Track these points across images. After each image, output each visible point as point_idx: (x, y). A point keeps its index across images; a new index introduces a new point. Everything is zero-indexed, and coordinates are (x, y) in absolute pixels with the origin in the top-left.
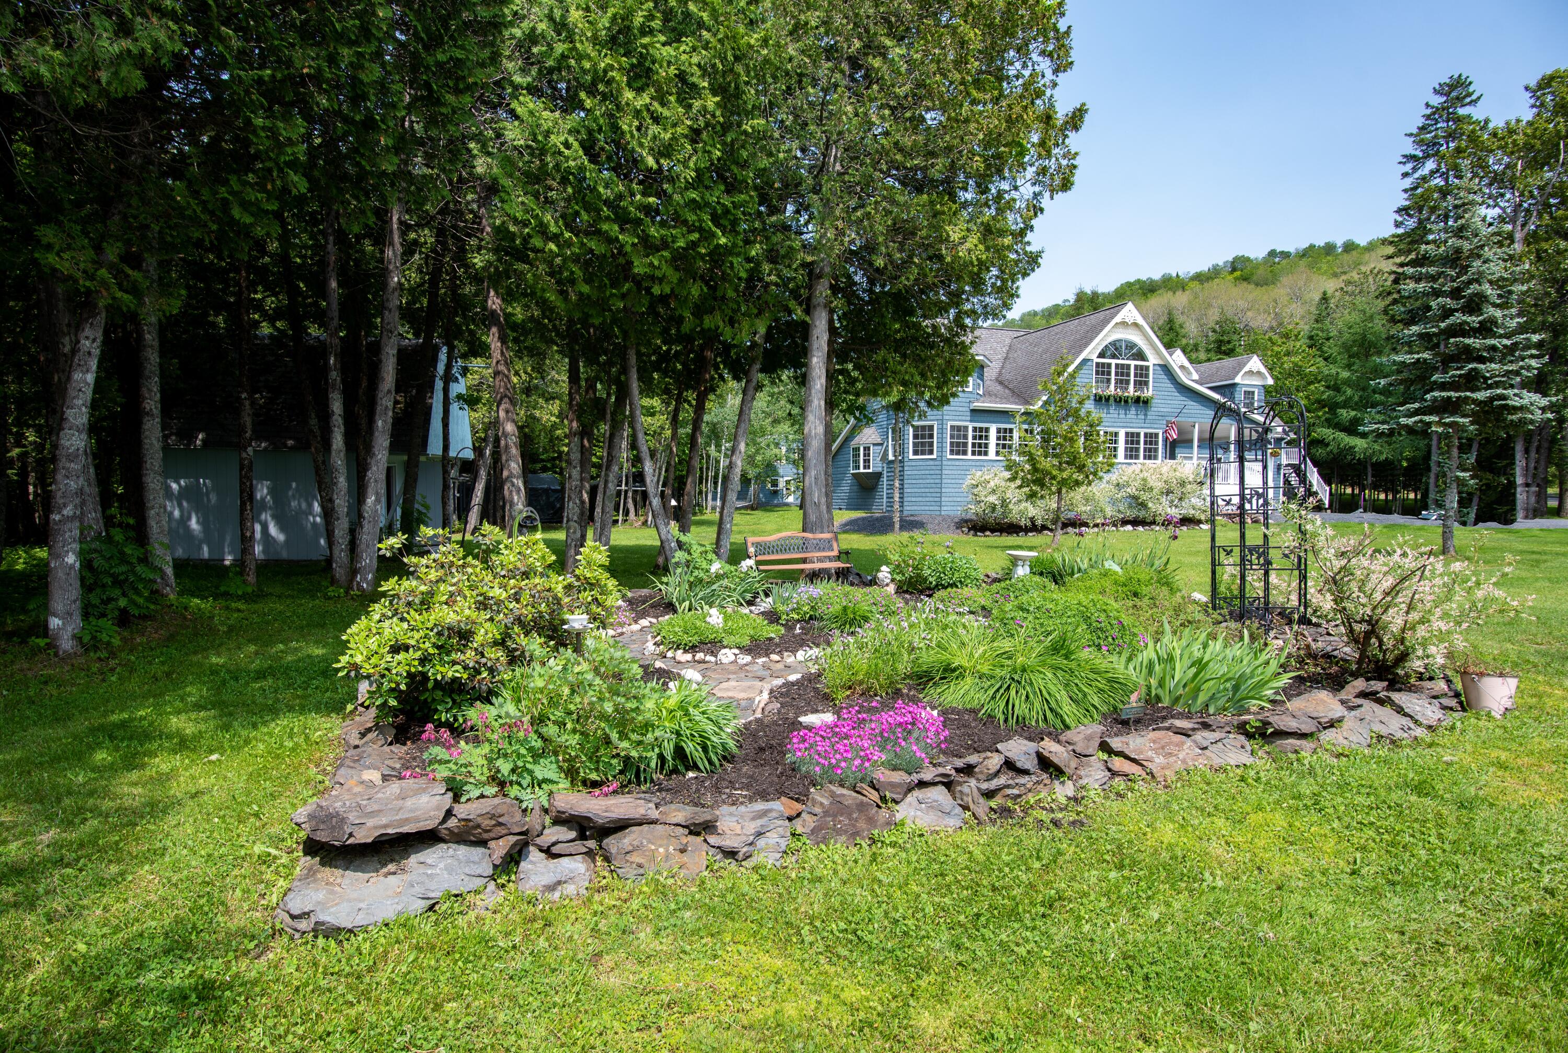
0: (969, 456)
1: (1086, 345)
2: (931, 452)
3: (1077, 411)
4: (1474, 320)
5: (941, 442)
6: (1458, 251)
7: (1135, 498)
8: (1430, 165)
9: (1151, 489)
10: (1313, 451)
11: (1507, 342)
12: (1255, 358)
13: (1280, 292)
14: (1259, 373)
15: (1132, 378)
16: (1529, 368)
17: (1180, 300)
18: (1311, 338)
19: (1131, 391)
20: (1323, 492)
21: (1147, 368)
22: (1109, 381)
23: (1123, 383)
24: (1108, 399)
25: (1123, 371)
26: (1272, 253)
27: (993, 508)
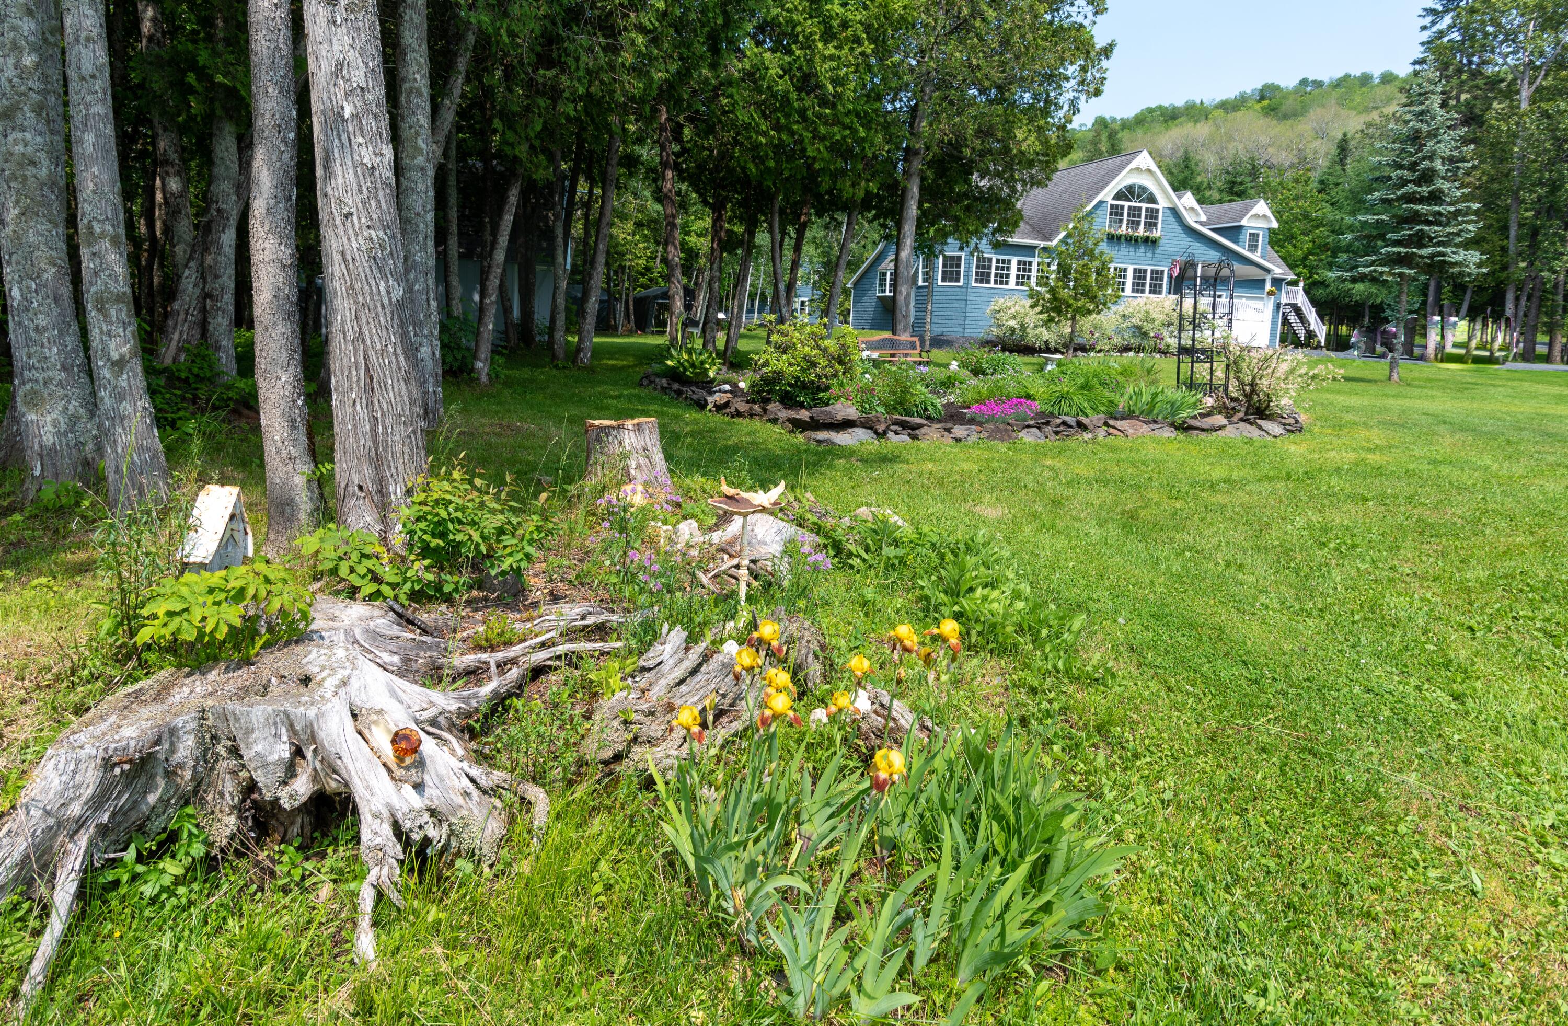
0: (992, 285)
1: (1103, 188)
2: (958, 280)
3: (1092, 251)
4: (1424, 190)
5: (968, 271)
6: (1418, 131)
7: (1138, 328)
8: (1448, 20)
9: (1153, 320)
10: (1313, 292)
11: (1452, 209)
12: (1262, 202)
13: (1305, 126)
14: (1264, 216)
15: (1143, 219)
16: (1468, 231)
17: (1202, 130)
18: (1322, 182)
19: (1141, 231)
20: (1321, 331)
21: (1157, 211)
22: (1121, 221)
23: (1134, 224)
24: (1119, 238)
25: (1135, 212)
26: (1304, 82)
27: (1013, 330)
